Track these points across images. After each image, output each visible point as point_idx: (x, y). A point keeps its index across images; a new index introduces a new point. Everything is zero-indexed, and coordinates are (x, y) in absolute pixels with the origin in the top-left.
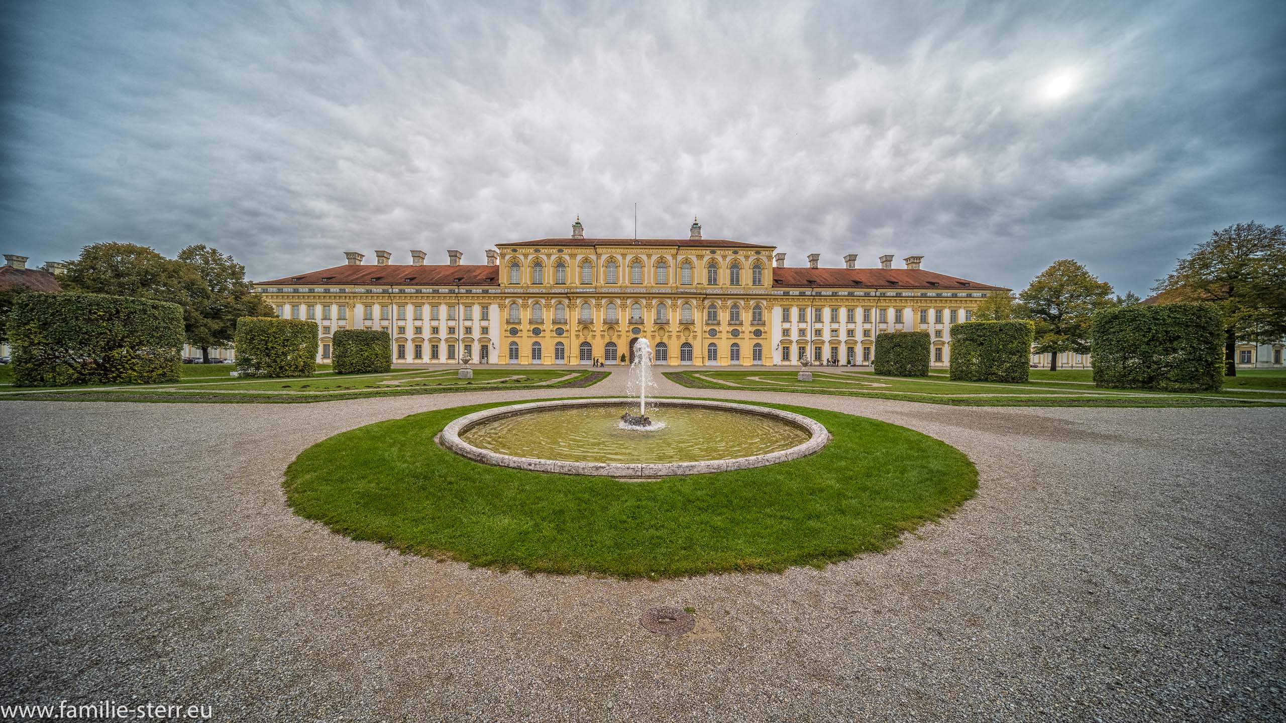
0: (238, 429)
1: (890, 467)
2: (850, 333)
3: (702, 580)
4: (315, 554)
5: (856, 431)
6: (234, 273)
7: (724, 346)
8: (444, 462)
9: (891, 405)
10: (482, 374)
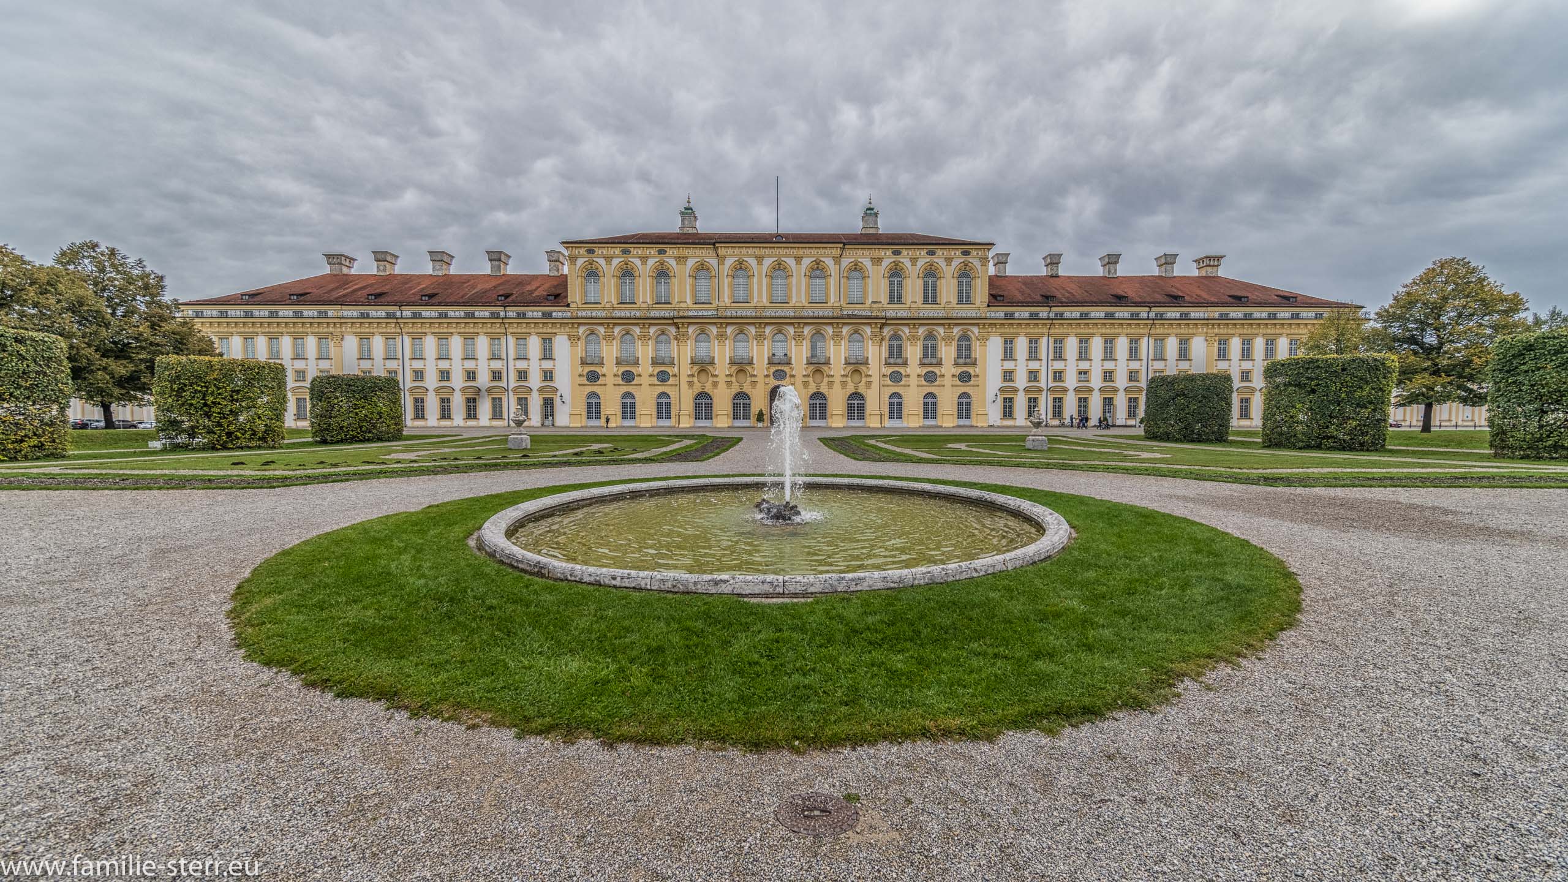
0: (160, 530)
1: (1165, 579)
2: (1108, 375)
3: (872, 751)
4: (277, 720)
5: (1112, 525)
6: (146, 287)
7: (913, 397)
8: (483, 575)
9: (1169, 486)
10: (546, 442)
